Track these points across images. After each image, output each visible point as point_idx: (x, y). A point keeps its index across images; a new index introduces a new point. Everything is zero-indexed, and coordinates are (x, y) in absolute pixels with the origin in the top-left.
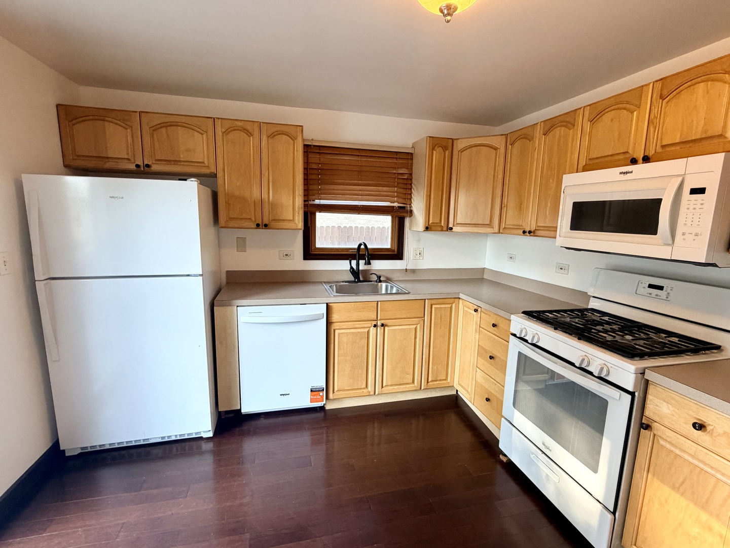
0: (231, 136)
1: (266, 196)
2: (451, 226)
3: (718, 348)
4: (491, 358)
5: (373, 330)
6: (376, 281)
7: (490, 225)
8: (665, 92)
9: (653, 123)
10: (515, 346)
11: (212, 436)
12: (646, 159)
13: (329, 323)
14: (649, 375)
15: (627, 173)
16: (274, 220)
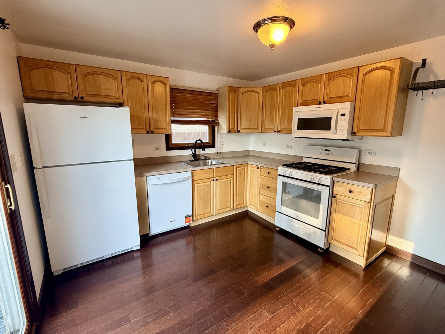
0: (131, 81)
1: (152, 116)
2: (239, 130)
3: (349, 169)
4: (268, 188)
5: (212, 182)
6: (204, 160)
7: (257, 129)
8: (330, 78)
9: (326, 89)
10: (280, 180)
11: (139, 248)
12: (324, 103)
13: (193, 181)
14: (335, 179)
15: (319, 107)
16: (156, 129)
